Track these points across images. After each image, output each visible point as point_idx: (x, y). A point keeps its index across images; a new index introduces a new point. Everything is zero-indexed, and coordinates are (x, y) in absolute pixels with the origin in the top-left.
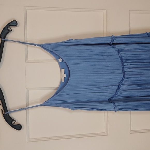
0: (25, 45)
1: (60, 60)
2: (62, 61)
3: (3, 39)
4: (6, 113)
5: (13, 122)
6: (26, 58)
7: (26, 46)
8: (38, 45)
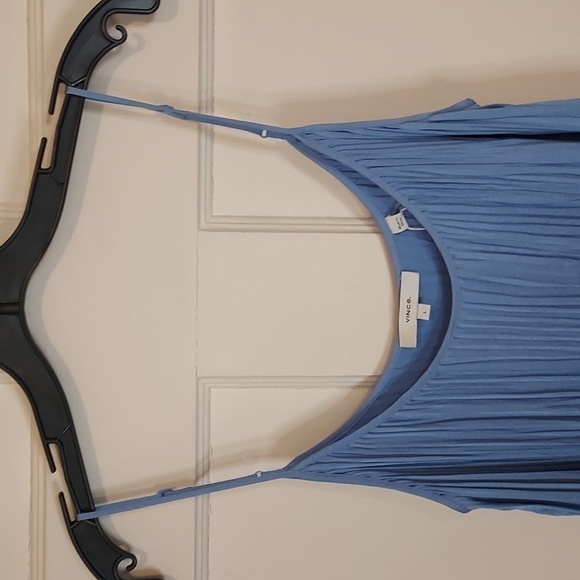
0: (200, 129)
1: (396, 223)
2: (406, 226)
3: (73, 91)
4: (83, 517)
5: (124, 564)
6: (202, 204)
7: (204, 135)
8: (273, 133)
